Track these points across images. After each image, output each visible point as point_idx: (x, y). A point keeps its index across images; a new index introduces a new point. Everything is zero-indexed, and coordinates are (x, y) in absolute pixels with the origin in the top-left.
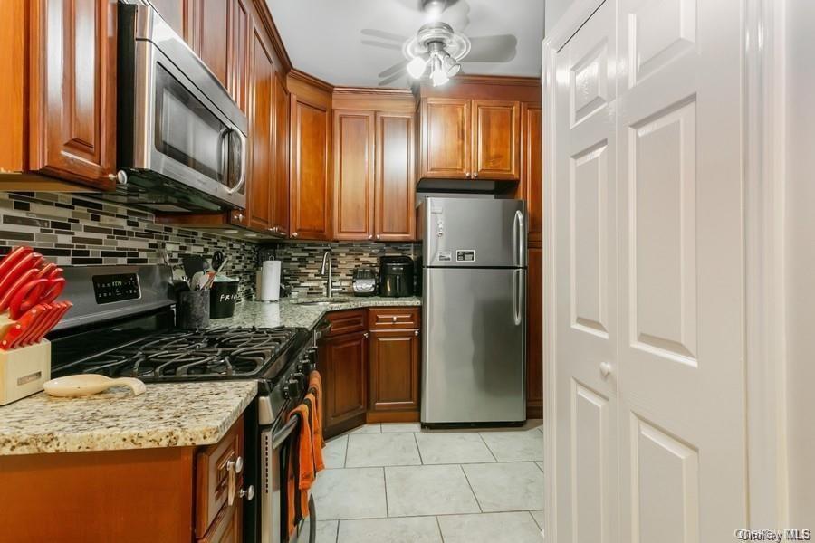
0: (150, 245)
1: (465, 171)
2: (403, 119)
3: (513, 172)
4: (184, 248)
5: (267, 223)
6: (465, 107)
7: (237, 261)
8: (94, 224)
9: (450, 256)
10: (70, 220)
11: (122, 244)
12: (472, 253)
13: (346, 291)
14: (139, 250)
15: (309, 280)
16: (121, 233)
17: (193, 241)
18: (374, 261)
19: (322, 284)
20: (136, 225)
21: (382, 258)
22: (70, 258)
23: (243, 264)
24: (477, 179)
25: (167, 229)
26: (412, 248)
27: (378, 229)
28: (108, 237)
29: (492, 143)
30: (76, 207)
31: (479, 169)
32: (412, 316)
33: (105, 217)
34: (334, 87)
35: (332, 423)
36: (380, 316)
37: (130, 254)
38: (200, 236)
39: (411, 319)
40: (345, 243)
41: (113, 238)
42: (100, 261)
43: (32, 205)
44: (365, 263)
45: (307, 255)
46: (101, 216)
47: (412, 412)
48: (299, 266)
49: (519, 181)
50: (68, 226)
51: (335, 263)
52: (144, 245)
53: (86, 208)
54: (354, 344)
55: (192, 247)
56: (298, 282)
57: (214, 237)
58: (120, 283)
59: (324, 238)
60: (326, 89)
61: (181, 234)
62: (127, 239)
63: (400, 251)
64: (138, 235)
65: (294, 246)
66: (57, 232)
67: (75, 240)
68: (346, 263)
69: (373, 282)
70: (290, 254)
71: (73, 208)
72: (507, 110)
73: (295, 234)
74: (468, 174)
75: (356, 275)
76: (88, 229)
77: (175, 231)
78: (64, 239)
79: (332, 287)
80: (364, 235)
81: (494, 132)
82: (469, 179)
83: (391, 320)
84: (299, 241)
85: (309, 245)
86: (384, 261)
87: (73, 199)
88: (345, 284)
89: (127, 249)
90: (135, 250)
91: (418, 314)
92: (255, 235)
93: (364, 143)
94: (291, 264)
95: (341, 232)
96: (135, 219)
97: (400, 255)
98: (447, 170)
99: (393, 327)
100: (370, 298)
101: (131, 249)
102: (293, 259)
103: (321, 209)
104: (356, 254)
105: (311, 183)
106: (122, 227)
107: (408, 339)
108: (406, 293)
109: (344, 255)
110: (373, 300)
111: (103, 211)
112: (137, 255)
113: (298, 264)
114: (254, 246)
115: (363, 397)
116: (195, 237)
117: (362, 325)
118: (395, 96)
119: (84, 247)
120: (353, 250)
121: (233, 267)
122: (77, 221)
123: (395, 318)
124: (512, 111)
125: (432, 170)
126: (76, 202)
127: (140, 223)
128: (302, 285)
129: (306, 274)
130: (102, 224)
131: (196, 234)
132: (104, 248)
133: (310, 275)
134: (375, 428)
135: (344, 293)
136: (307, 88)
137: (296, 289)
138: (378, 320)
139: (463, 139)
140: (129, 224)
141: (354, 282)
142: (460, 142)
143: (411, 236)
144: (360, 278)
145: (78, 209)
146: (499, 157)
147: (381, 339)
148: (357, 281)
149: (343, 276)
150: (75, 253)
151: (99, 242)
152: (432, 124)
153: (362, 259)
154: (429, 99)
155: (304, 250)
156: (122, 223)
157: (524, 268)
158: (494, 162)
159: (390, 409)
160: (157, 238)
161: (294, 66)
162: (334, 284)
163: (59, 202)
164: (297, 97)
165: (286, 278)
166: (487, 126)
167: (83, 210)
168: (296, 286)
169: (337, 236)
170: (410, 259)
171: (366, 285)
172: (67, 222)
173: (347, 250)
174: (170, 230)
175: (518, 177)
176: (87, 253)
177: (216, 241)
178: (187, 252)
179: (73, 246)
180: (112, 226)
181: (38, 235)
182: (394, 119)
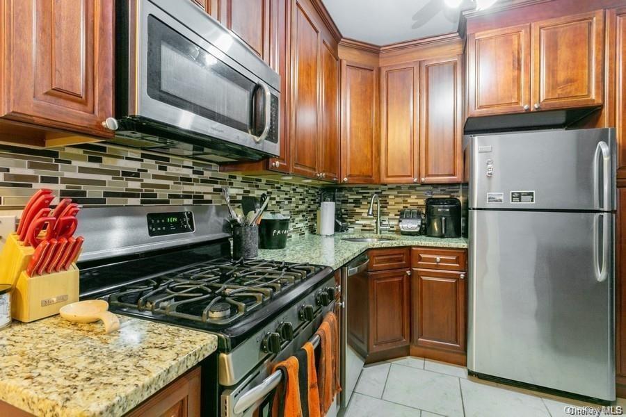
0: (215, 190)
1: (522, 104)
2: (449, 63)
3: (593, 96)
4: (249, 192)
5: (314, 169)
6: (523, 33)
7: (301, 202)
8: (162, 173)
9: (501, 198)
10: (139, 170)
11: (188, 188)
12: (531, 194)
13: (395, 229)
14: (205, 193)
15: (363, 218)
16: (186, 180)
17: (257, 186)
18: (422, 202)
19: (373, 223)
20: (202, 173)
21: (428, 199)
22: (139, 199)
23: (307, 205)
24: (539, 111)
25: (231, 177)
26: (461, 190)
27: (423, 173)
28: (175, 183)
29: (560, 67)
30: (144, 160)
31: (542, 100)
32: (458, 258)
33: (172, 167)
34: (380, 47)
35: (375, 351)
36: (422, 256)
37: (195, 197)
38: (264, 181)
39: (457, 261)
40: (394, 186)
41: (180, 184)
42: (167, 202)
43: (104, 159)
44: (412, 204)
45: (361, 197)
46: (168, 167)
47: (459, 355)
48: (355, 207)
49: (602, 106)
50: (137, 175)
51: (385, 204)
52: (209, 188)
53: (154, 161)
54: (396, 280)
55: (256, 191)
56: (353, 220)
57: (278, 183)
58: (176, 219)
59: (372, 182)
60: (373, 50)
61: (245, 181)
62: (193, 184)
63: (449, 193)
64: (203, 181)
65: (350, 190)
66: (127, 179)
67: (143, 185)
68: (395, 204)
69: (419, 222)
70: (347, 197)
71: (142, 161)
72: (585, 24)
73: (346, 179)
74: (526, 107)
75: (402, 215)
76: (155, 177)
77: (239, 179)
78: (134, 185)
79: (381, 225)
80: (410, 178)
81: (564, 54)
82: (528, 112)
83: (434, 260)
84: (355, 186)
85: (363, 188)
86: (430, 202)
87: (142, 154)
88: (392, 223)
89: (193, 192)
90: (200, 193)
91: (464, 257)
92: (310, 181)
93: (409, 92)
94: (348, 205)
95: (388, 177)
96: (201, 169)
97: (448, 197)
98: (498, 105)
99: (437, 267)
100: (415, 237)
101: (196, 193)
102: (350, 201)
103: (369, 157)
104: (404, 196)
105: (360, 135)
106: (189, 175)
107: (454, 281)
108: (453, 234)
109: (393, 197)
110: (417, 240)
111: (170, 163)
112: (202, 197)
113: (354, 205)
114: (318, 190)
115: (407, 331)
116: (259, 183)
117: (404, 262)
118: (440, 43)
119: (153, 191)
120: (401, 193)
121: (297, 207)
122: (146, 171)
123: (438, 259)
124: (590, 24)
125: (481, 107)
126: (144, 156)
127: (205, 172)
128: (357, 222)
129: (360, 214)
130: (169, 173)
131: (260, 181)
132: (169, 192)
133: (363, 215)
134: (418, 362)
135: (393, 231)
136: (356, 52)
137: (352, 226)
138: (420, 259)
139: (519, 69)
140: (195, 172)
141: (400, 221)
142: (516, 73)
143: (458, 178)
144: (406, 218)
145: (146, 161)
146: (570, 81)
147: (424, 278)
148: (403, 221)
149: (392, 215)
150: (144, 195)
151: (167, 187)
152: (481, 60)
153: (409, 201)
154: (476, 35)
155: (358, 193)
156: (188, 173)
157: (612, 212)
158: (563, 89)
159: (434, 347)
160: (221, 183)
161: (344, 36)
162: (384, 223)
163: (129, 156)
164: (347, 61)
165: (343, 216)
166: (553, 48)
167: (153, 162)
168: (352, 223)
169: (384, 179)
170: (459, 201)
171: (412, 225)
172: (136, 171)
173: (395, 193)
174: (235, 177)
175: (600, 101)
176: (155, 195)
177: (279, 186)
178: (250, 195)
179: (141, 190)
180: (179, 174)
181: (109, 182)
182: (439, 64)
